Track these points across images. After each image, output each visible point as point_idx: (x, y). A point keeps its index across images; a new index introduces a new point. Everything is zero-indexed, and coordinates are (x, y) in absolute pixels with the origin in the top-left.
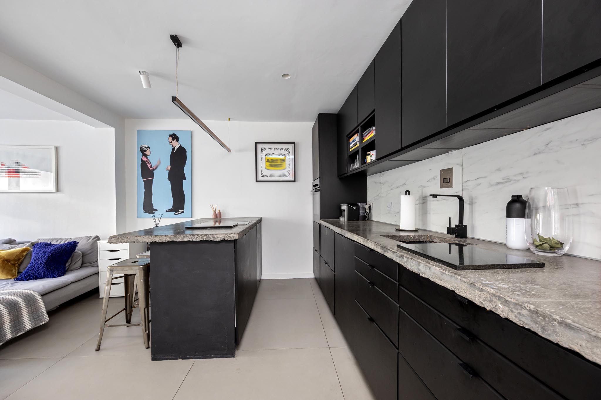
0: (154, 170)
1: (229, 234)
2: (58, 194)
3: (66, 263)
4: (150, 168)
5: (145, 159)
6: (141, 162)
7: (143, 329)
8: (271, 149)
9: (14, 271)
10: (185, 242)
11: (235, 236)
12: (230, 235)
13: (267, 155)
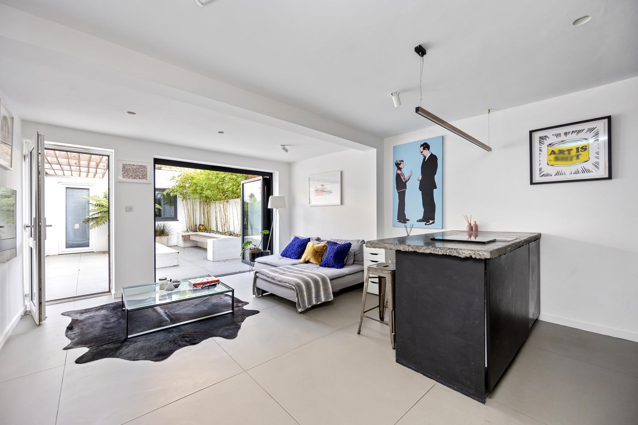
0: (406, 181)
1: (478, 251)
2: (342, 206)
3: (344, 259)
4: (403, 180)
5: (399, 172)
6: (396, 175)
7: (390, 329)
8: (558, 135)
9: (319, 259)
10: (427, 253)
11: (485, 254)
12: (479, 253)
13: (550, 145)
